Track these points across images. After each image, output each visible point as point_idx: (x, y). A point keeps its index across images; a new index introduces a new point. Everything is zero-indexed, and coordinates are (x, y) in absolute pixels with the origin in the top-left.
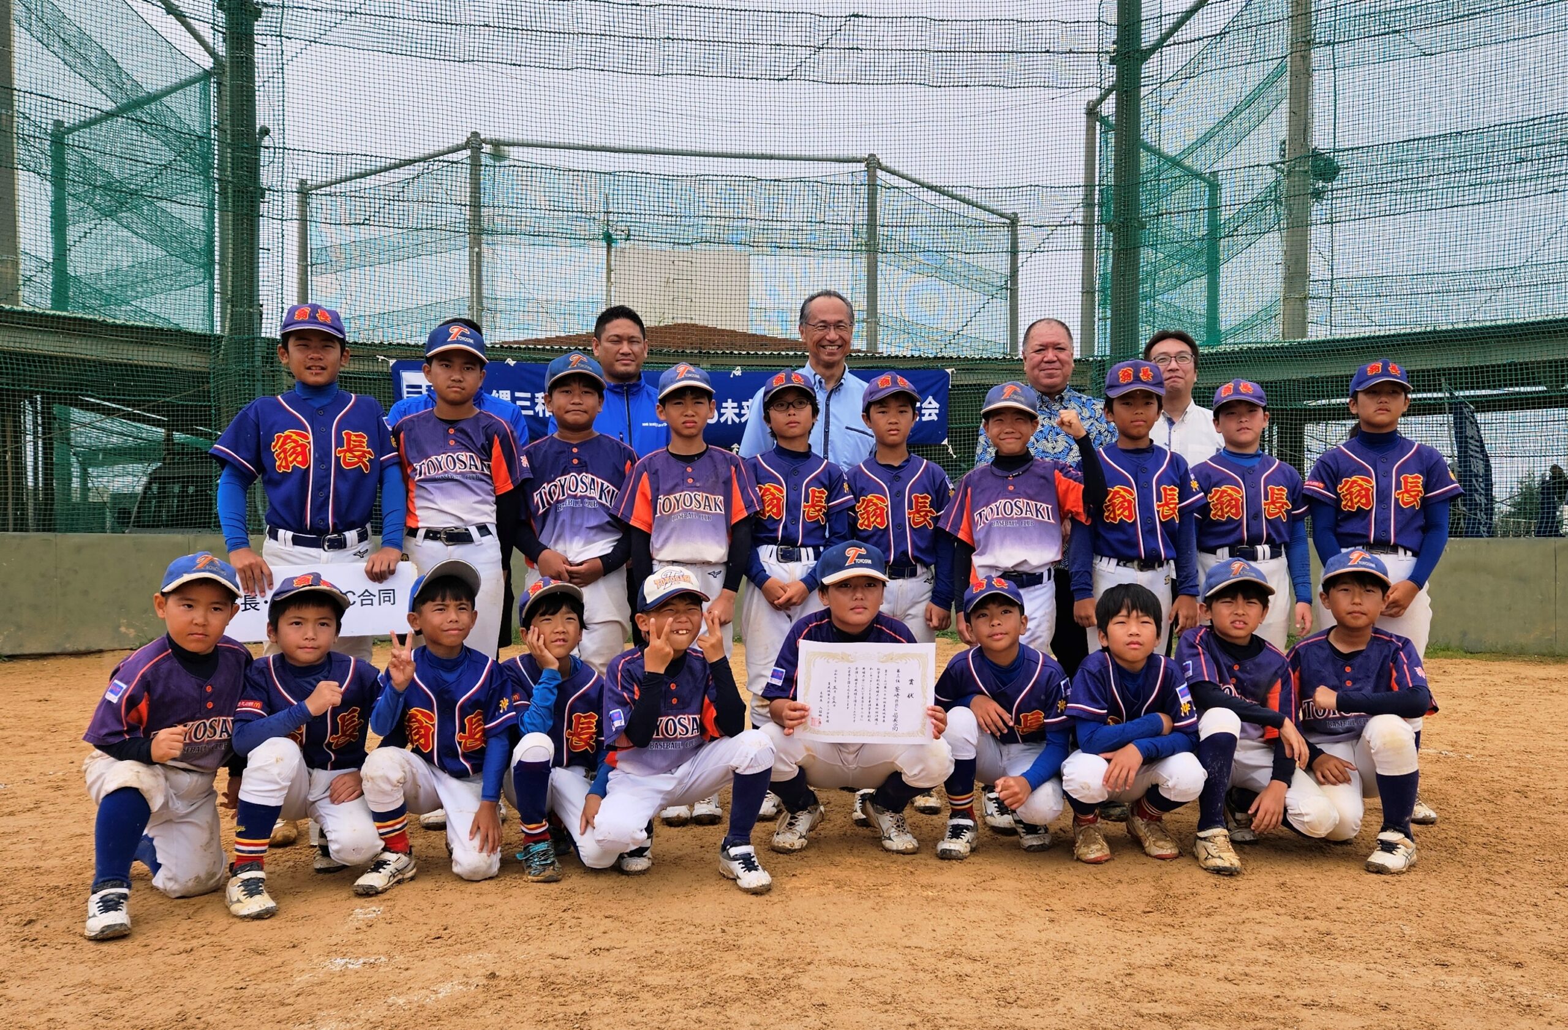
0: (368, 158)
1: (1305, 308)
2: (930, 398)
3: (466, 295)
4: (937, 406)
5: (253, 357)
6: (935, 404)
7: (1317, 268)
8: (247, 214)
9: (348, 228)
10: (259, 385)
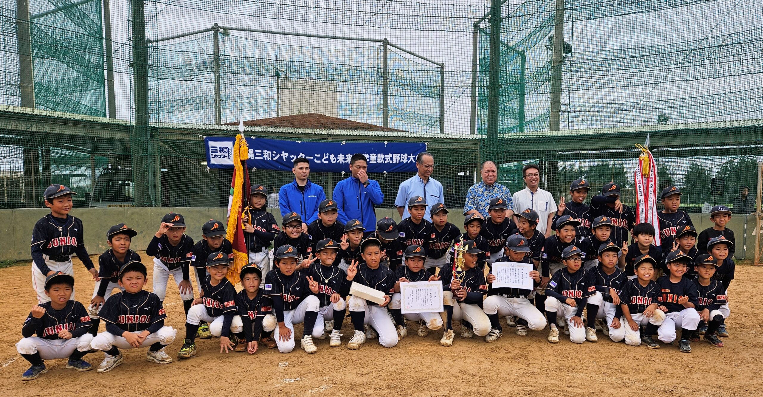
0: (193, 53)
1: (559, 115)
3: (213, 94)
5: (147, 133)
7: (564, 99)
8: (143, 76)
9: (185, 82)
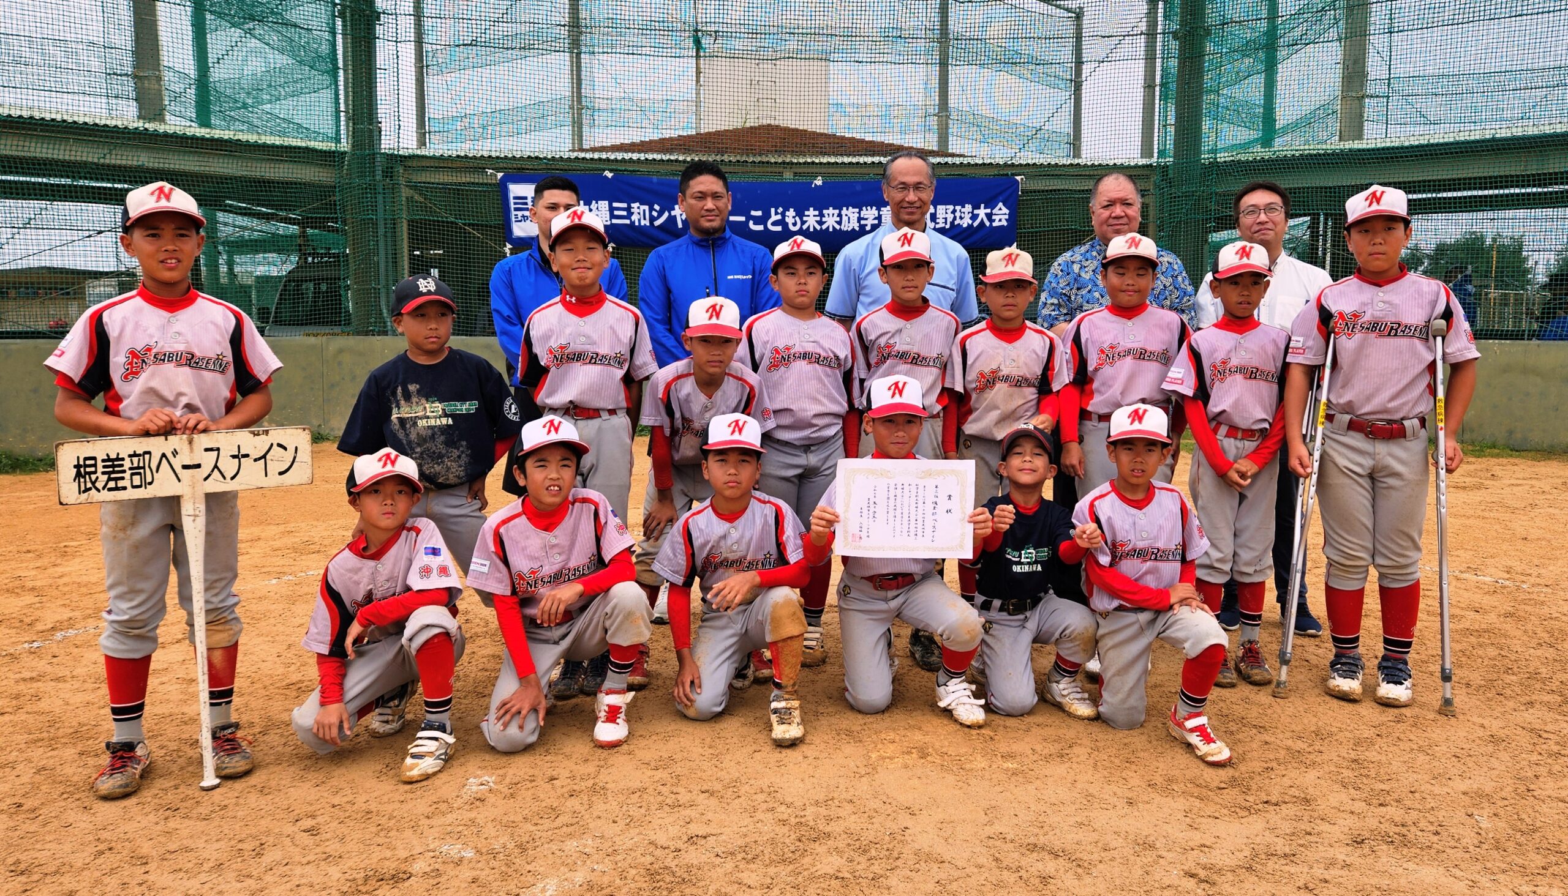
1: (1362, 107)
2: (1000, 205)
3: (567, 94)
4: (1007, 212)
5: (374, 172)
6: (1005, 211)
7: (1375, 67)
8: (365, 37)
10: (380, 198)
